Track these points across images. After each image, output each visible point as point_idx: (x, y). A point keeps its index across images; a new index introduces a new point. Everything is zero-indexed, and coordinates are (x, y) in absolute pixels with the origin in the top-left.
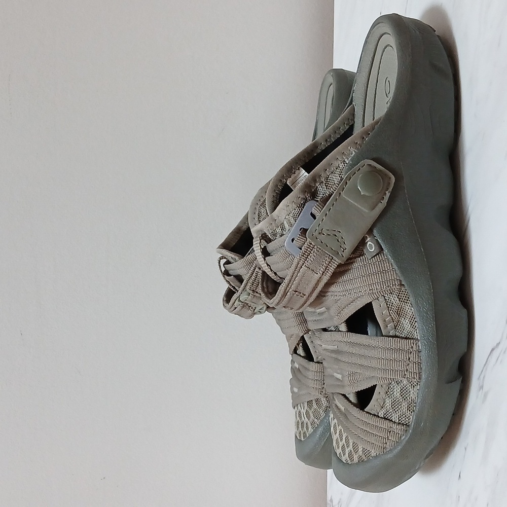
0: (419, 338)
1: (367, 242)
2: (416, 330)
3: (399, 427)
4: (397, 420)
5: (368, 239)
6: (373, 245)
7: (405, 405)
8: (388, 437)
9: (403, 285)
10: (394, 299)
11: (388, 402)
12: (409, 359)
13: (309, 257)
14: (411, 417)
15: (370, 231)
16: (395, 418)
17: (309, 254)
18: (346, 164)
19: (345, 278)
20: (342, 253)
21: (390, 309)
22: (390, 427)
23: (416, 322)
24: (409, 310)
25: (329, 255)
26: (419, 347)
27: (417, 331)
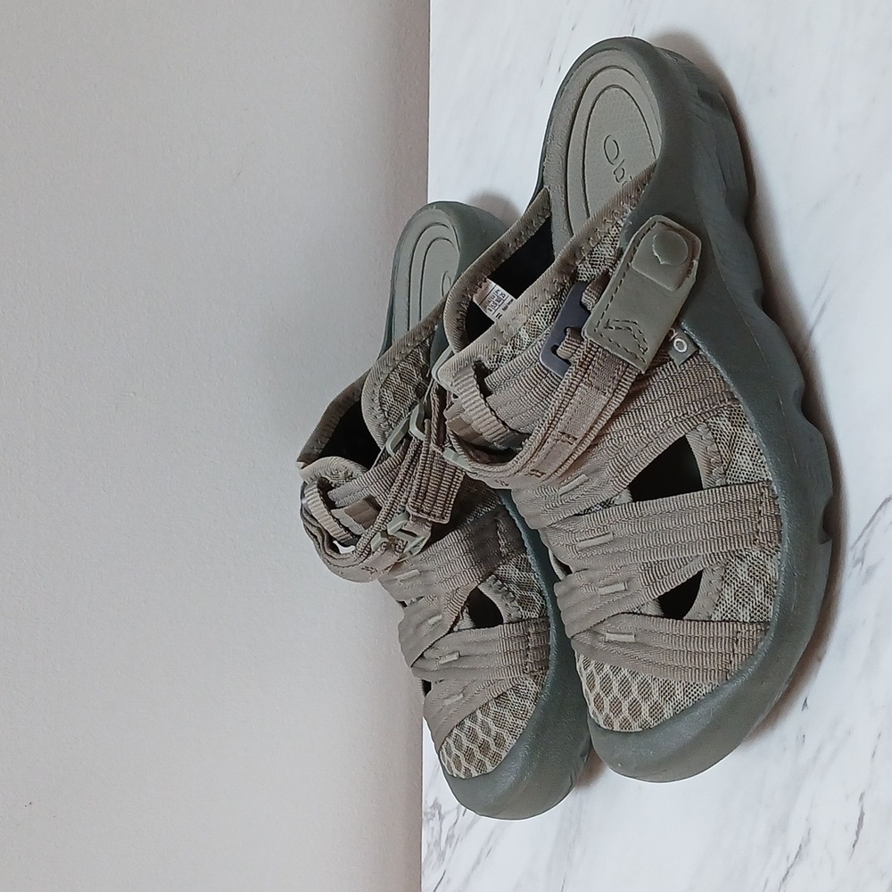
0: (771, 479)
1: (674, 339)
2: (764, 467)
3: (753, 628)
4: (749, 618)
5: (675, 334)
6: (684, 342)
7: (759, 590)
8: (733, 650)
9: (736, 399)
10: (724, 424)
11: (728, 594)
12: (760, 512)
13: (590, 367)
14: (771, 607)
15: (677, 324)
16: (744, 615)
17: (590, 363)
18: (620, 229)
19: (640, 402)
20: (643, 356)
21: (718, 440)
22: (738, 632)
23: (761, 454)
24: (751, 437)
25: (623, 361)
26: (773, 490)
27: (767, 468)
